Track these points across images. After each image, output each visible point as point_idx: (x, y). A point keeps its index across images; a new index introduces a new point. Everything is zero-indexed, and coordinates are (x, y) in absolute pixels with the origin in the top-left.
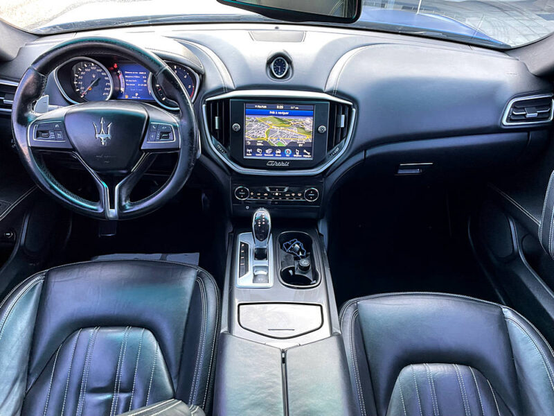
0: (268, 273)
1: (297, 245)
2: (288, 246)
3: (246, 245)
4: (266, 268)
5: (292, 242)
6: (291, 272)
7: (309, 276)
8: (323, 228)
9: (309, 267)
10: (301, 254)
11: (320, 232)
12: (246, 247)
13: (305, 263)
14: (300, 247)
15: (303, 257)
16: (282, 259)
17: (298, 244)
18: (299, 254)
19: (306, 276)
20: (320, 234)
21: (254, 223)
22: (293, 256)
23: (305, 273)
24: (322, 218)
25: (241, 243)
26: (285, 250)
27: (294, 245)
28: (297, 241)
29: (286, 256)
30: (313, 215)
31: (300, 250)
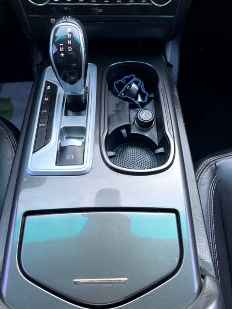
0: (84, 143)
1: (134, 86)
2: (120, 86)
3: (54, 88)
4: (82, 131)
5: (128, 80)
6: (124, 131)
7: (152, 134)
8: (172, 54)
9: (153, 121)
10: (140, 100)
11: (169, 60)
12: (52, 93)
13: (146, 115)
14: (140, 88)
15: (143, 105)
16: (112, 109)
17: (137, 83)
18: (136, 98)
19: (147, 135)
20: (169, 65)
21: (52, 50)
22: (127, 103)
23: (145, 131)
24: (172, 39)
25: (48, 83)
26: (116, 95)
27: (130, 85)
28: (135, 79)
29: (118, 105)
30: (158, 33)
31: (140, 91)
